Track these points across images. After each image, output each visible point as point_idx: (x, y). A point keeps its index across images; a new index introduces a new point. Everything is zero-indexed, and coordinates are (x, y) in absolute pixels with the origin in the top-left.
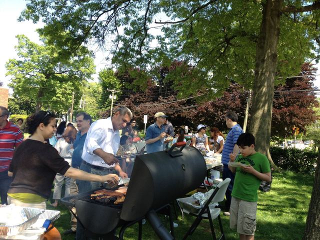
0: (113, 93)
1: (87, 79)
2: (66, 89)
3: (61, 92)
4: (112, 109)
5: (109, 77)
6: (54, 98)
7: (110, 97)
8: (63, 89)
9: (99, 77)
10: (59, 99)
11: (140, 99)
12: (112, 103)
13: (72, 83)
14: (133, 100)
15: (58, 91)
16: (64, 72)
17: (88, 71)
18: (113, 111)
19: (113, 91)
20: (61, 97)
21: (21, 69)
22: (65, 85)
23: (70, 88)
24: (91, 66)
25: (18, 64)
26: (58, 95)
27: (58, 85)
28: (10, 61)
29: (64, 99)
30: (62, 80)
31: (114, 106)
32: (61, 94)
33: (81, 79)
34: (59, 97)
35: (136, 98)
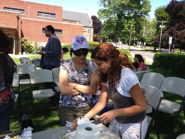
0: (163, 23)
1: (145, 16)
2: (130, 24)
3: (127, 26)
4: (161, 35)
5: (162, 13)
6: (124, 30)
7: (160, 26)
8: (129, 24)
9: (155, 13)
10: (126, 31)
11: (183, 26)
12: (162, 31)
13: (134, 20)
14: (177, 27)
15: (125, 26)
16: (131, 13)
17: (145, 10)
18: (162, 37)
19: (163, 22)
20: (127, 30)
21: (105, 14)
22: (130, 22)
23: (133, 23)
24: (148, 6)
25: (104, 12)
26: (126, 28)
27: (125, 22)
28: (99, 10)
29: (129, 31)
30: (129, 18)
31: (163, 32)
32: (128, 27)
33: (141, 16)
34: (126, 30)
35: (180, 25)
